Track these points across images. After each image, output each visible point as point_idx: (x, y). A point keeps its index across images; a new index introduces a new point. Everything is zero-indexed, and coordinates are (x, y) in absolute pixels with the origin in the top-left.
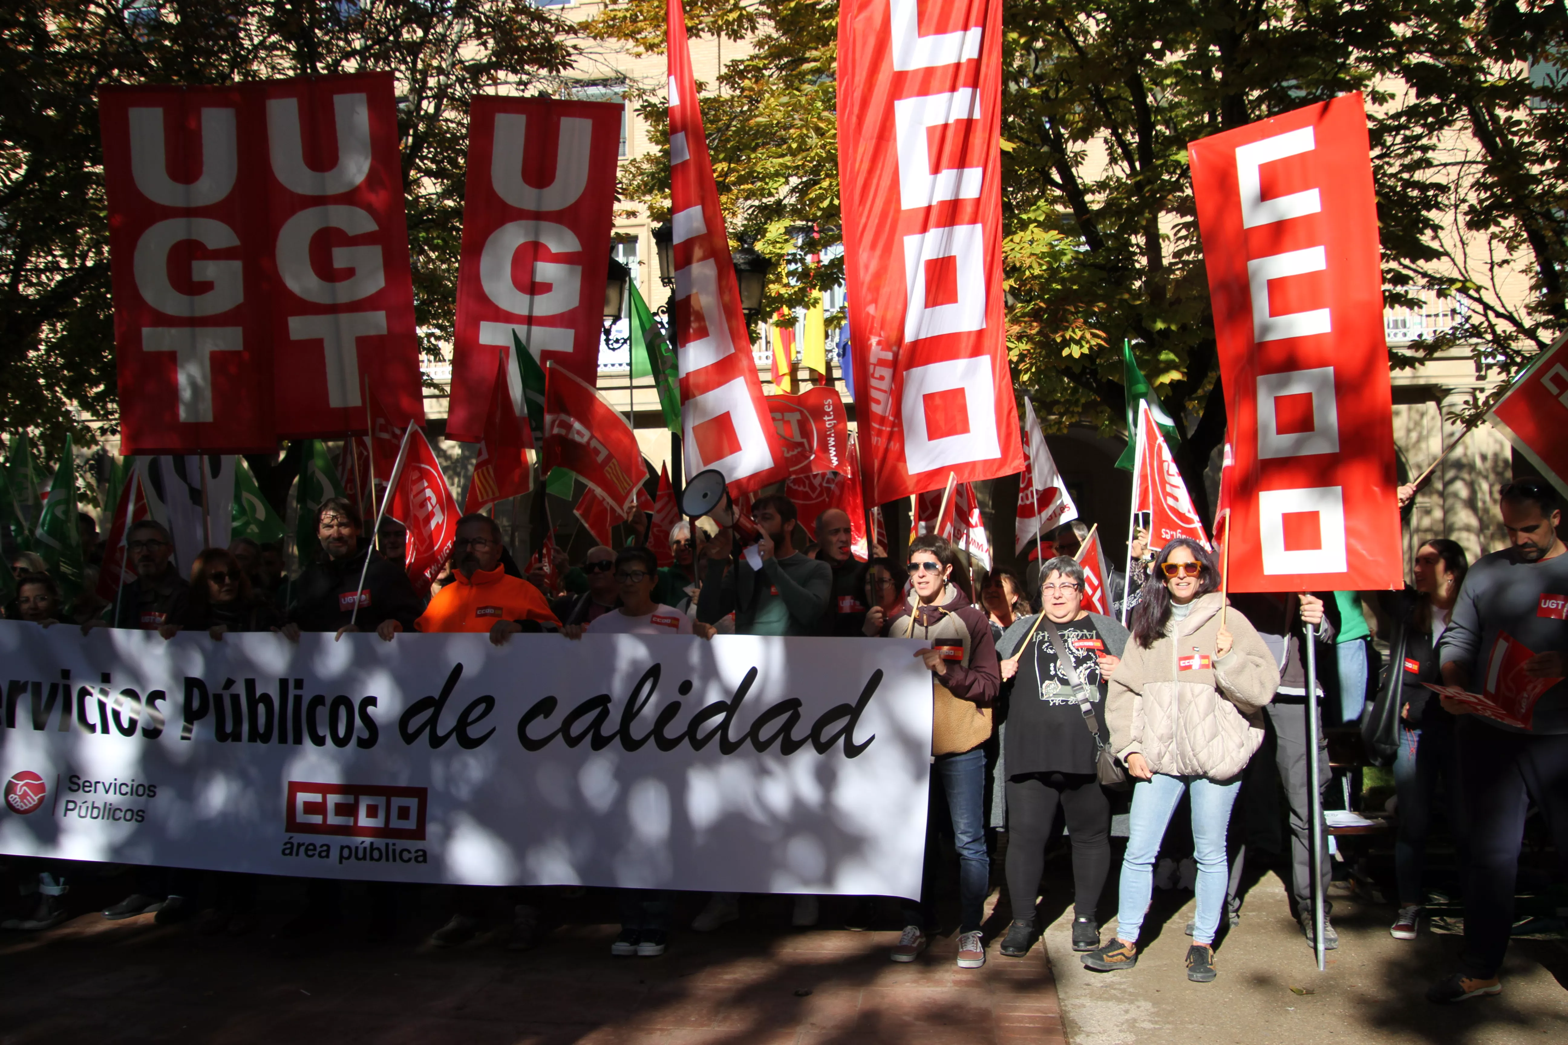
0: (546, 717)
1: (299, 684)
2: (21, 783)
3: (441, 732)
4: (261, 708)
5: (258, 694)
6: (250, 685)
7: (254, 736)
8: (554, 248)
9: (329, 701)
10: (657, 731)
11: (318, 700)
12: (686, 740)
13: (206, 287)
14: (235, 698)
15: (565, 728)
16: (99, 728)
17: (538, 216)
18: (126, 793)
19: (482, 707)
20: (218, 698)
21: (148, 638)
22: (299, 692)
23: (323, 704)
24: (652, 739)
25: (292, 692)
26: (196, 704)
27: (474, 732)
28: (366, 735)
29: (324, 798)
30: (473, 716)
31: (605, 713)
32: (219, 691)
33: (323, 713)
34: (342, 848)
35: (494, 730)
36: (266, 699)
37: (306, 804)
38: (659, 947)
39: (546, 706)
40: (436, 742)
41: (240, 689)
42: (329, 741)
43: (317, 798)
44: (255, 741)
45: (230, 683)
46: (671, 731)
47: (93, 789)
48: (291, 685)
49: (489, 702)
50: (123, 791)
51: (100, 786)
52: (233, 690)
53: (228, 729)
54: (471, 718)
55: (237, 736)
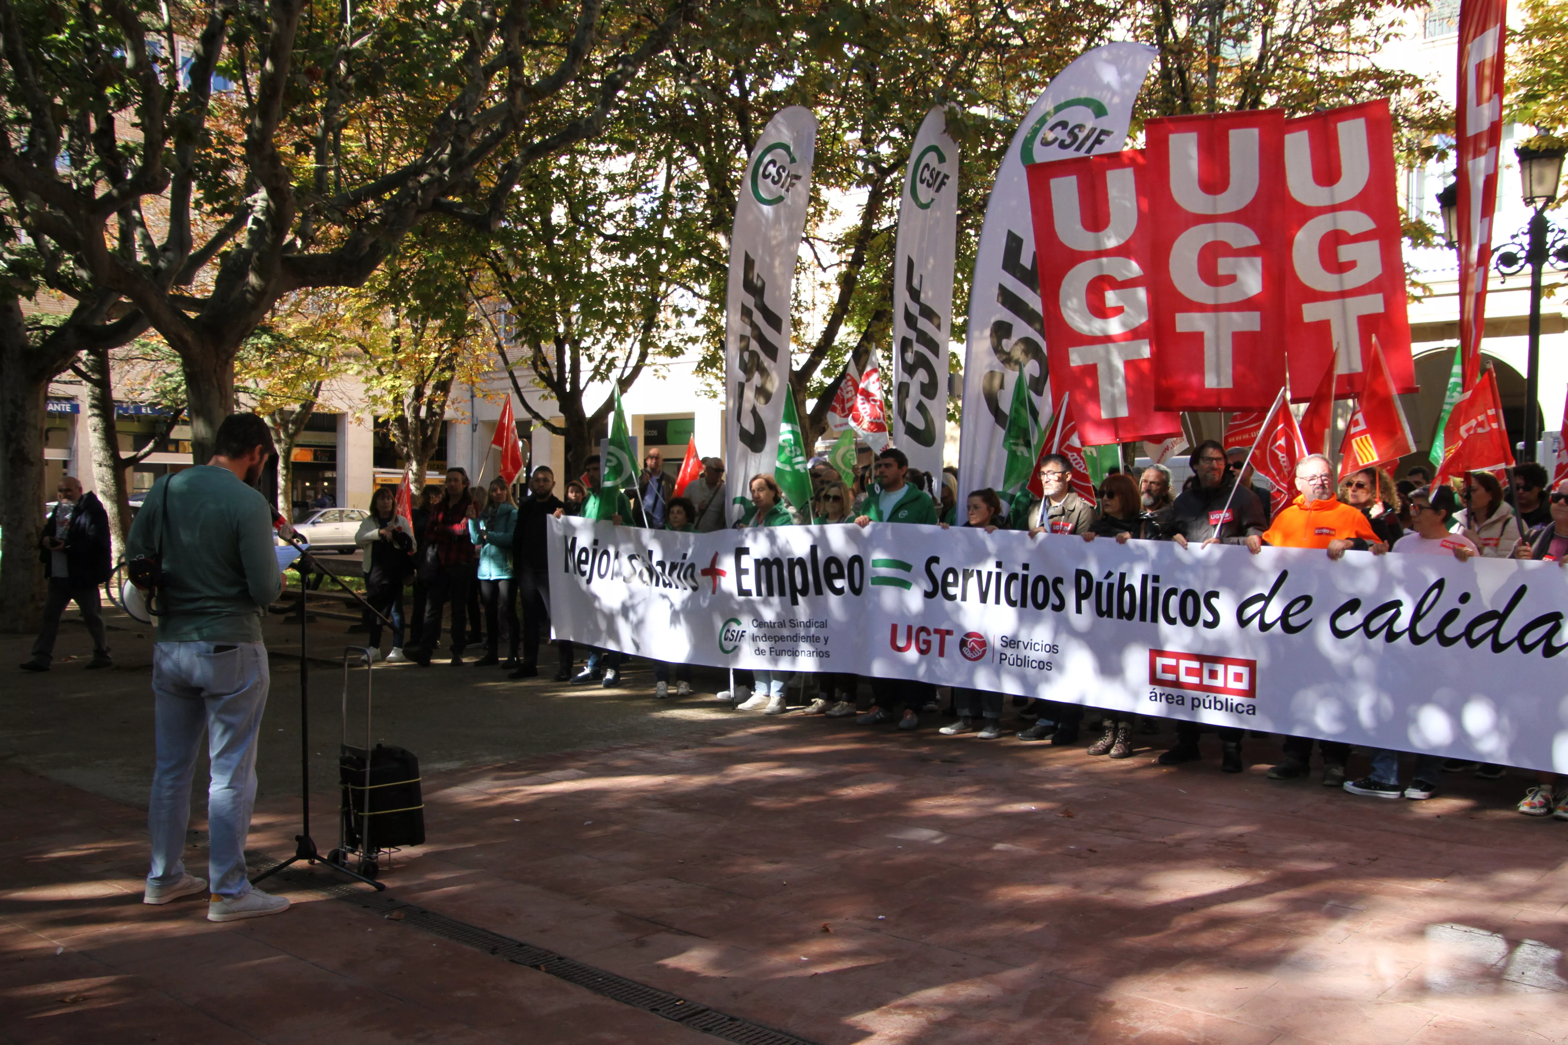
0: (1351, 614)
1: (1156, 579)
2: (971, 640)
4: (1127, 595)
5: (1126, 585)
6: (1122, 577)
7: (1121, 615)
9: (1180, 593)
10: (1439, 631)
11: (1172, 592)
12: (1463, 639)
15: (1366, 624)
16: (1019, 603)
19: (1302, 603)
20: (1099, 585)
22: (1156, 585)
23: (1176, 594)
24: (1435, 637)
25: (1151, 585)
26: (1084, 589)
27: (1294, 621)
28: (1210, 618)
29: (1178, 663)
30: (1293, 611)
31: (1397, 614)
32: (1101, 580)
33: (1174, 601)
34: (1193, 699)
35: (1310, 621)
36: (1131, 588)
37: (1164, 666)
38: (1423, 793)
39: (1353, 605)
41: (1115, 580)
42: (1179, 620)
43: (1171, 662)
44: (1122, 619)
45: (1109, 574)
46: (1451, 631)
47: (1016, 646)
48: (1150, 580)
49: (1308, 599)
50: (1036, 649)
51: (1021, 644)
52: (1110, 580)
53: (1104, 608)
54: (1291, 612)
55: (1109, 614)
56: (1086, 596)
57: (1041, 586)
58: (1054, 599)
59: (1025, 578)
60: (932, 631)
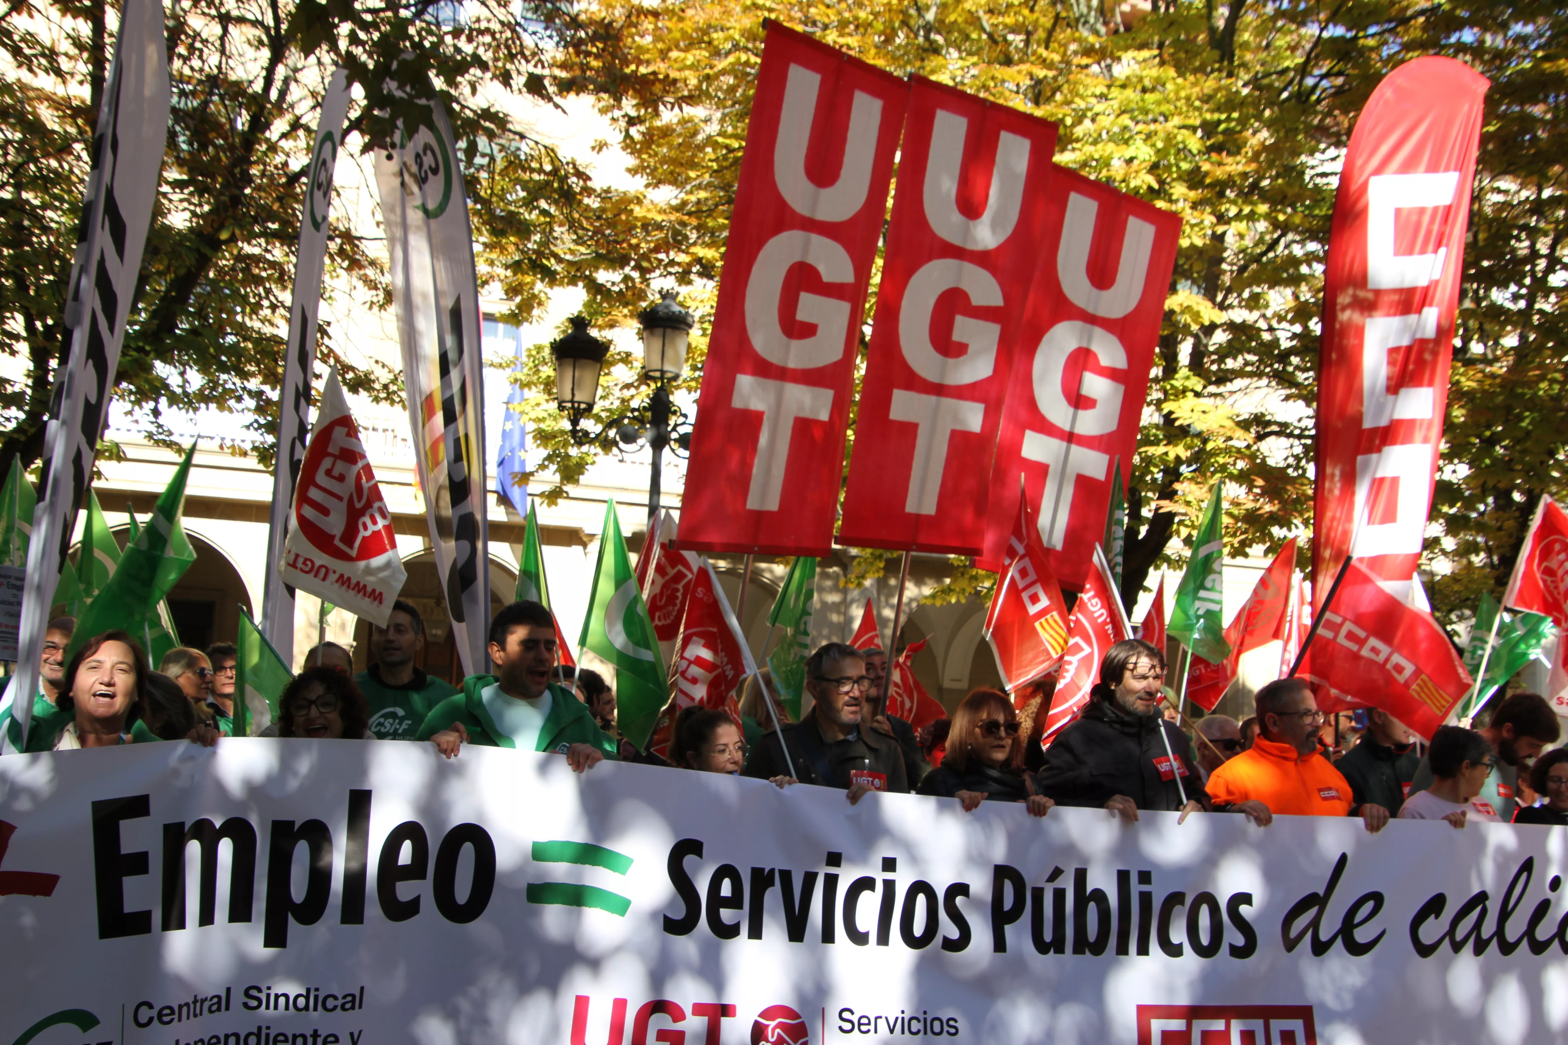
0: (1437, 917)
1: (1145, 878)
2: (772, 1024)
3: (1324, 936)
4: (1092, 908)
5: (1089, 889)
6: (1081, 876)
7: (1080, 946)
8: (1104, 361)
9: (1189, 901)
10: (1529, 933)
11: (1175, 898)
13: (808, 330)
14: (1060, 895)
15: (1451, 932)
16: (873, 937)
17: (1092, 319)
18: (918, 1032)
19: (1369, 905)
20: (1038, 894)
21: (942, 808)
22: (1145, 888)
24: (1525, 942)
25: (1136, 888)
26: (1008, 903)
27: (1361, 935)
28: (1240, 940)
29: (1189, 1025)
30: (1358, 918)
31: (1484, 914)
32: (1041, 884)
33: (1178, 914)
35: (1383, 933)
36: (1099, 896)
37: (1164, 1034)
39: (1436, 905)
40: (1320, 948)
41: (1068, 883)
42: (1187, 948)
43: (1179, 1025)
44: (1083, 953)
45: (1057, 873)
47: (872, 1027)
48: (1134, 879)
49: (1377, 898)
50: (914, 1029)
51: (882, 1024)
52: (1059, 883)
53: (1048, 936)
54: (1357, 919)
55: (1058, 945)
56: (1014, 915)
57: (921, 900)
58: (949, 929)
59: (889, 886)
60: (688, 1010)
